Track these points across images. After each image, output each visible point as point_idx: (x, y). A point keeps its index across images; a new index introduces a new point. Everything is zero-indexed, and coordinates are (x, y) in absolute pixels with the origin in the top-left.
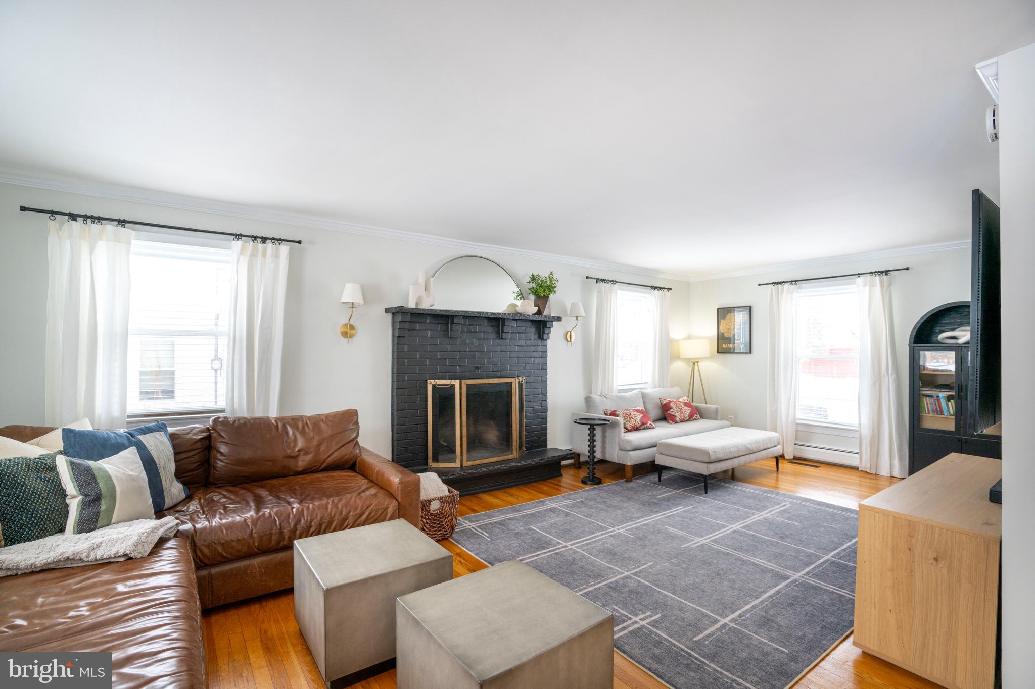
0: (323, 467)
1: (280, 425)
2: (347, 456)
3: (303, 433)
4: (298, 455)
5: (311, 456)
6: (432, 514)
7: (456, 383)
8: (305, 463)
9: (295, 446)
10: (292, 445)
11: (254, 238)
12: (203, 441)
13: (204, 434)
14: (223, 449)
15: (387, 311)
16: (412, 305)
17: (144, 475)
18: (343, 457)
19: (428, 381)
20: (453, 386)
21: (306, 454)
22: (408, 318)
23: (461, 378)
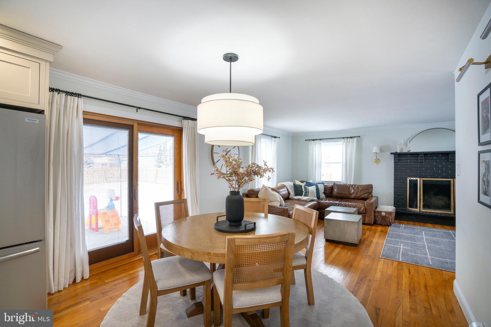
0: (359, 198)
1: (348, 186)
2: (366, 197)
3: (354, 188)
4: (352, 194)
5: (355, 195)
6: (382, 216)
7: (418, 179)
8: (353, 196)
9: (351, 191)
10: (350, 191)
11: (347, 138)
12: (331, 188)
13: (331, 186)
14: (335, 190)
15: (392, 154)
16: (398, 151)
17: (315, 191)
18: (364, 197)
19: (408, 178)
20: (417, 180)
21: (354, 194)
22: (397, 156)
23: (420, 177)
